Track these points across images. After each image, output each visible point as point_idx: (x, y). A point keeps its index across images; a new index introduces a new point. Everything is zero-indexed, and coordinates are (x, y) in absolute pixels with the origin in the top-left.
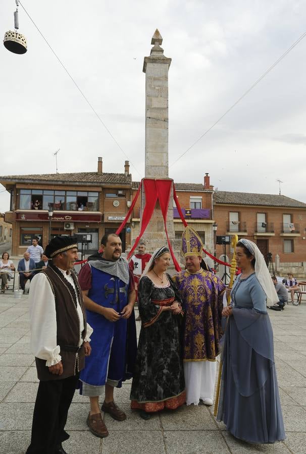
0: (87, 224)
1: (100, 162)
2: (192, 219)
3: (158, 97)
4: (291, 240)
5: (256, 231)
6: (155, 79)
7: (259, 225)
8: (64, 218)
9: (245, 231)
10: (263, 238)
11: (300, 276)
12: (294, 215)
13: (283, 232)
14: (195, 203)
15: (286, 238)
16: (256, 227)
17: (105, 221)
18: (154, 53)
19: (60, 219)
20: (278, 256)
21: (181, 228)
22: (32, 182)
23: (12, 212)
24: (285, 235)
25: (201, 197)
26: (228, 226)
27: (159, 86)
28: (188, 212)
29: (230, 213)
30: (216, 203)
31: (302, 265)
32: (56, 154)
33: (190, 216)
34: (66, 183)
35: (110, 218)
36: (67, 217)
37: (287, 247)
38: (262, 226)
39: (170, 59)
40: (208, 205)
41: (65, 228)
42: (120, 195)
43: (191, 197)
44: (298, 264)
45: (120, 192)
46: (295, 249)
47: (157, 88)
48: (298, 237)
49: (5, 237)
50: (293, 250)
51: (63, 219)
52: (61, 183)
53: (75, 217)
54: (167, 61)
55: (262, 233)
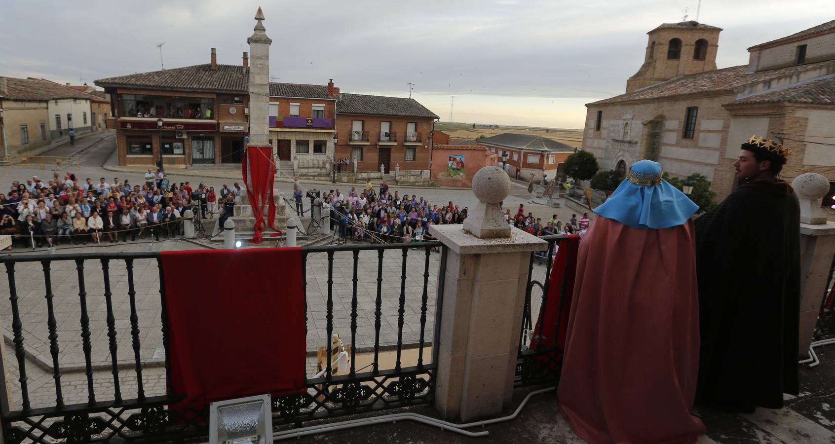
0: (202, 133)
1: (214, 54)
2: (313, 128)
3: (260, 74)
4: (414, 148)
5: (379, 141)
6: (257, 58)
7: (383, 134)
8: (176, 127)
9: (368, 141)
10: (386, 147)
11: (417, 184)
12: (419, 124)
13: (406, 141)
14: (318, 111)
15: (409, 147)
16: (379, 136)
17: (221, 130)
18: (258, 32)
19: (171, 128)
20: (398, 165)
21: (302, 137)
22: (136, 87)
23: (114, 118)
24: (407, 144)
25: (324, 105)
26: (351, 135)
27: (261, 65)
28: (310, 121)
29: (354, 121)
30: (339, 112)
31: (421, 174)
32: (160, 46)
33: (312, 126)
34: (175, 89)
35: (226, 127)
36: (179, 127)
37: (409, 156)
38: (386, 136)
39: (271, 41)
40: (331, 114)
41: (177, 137)
42: (237, 102)
43: (313, 105)
44: (417, 172)
45: (236, 99)
46: (416, 158)
47: (259, 66)
48: (420, 146)
49: (99, 124)
50: (414, 159)
51: (174, 128)
52: (169, 89)
53: (187, 126)
54: (268, 41)
55: (385, 142)
